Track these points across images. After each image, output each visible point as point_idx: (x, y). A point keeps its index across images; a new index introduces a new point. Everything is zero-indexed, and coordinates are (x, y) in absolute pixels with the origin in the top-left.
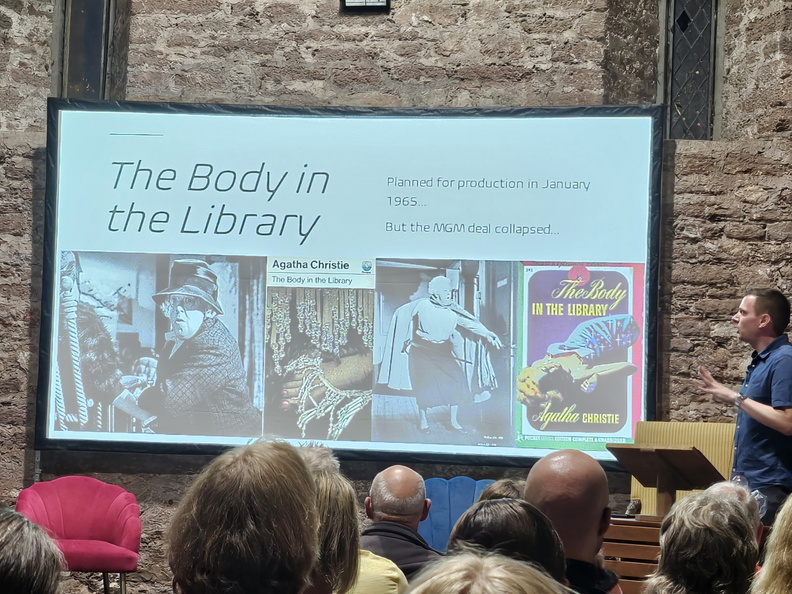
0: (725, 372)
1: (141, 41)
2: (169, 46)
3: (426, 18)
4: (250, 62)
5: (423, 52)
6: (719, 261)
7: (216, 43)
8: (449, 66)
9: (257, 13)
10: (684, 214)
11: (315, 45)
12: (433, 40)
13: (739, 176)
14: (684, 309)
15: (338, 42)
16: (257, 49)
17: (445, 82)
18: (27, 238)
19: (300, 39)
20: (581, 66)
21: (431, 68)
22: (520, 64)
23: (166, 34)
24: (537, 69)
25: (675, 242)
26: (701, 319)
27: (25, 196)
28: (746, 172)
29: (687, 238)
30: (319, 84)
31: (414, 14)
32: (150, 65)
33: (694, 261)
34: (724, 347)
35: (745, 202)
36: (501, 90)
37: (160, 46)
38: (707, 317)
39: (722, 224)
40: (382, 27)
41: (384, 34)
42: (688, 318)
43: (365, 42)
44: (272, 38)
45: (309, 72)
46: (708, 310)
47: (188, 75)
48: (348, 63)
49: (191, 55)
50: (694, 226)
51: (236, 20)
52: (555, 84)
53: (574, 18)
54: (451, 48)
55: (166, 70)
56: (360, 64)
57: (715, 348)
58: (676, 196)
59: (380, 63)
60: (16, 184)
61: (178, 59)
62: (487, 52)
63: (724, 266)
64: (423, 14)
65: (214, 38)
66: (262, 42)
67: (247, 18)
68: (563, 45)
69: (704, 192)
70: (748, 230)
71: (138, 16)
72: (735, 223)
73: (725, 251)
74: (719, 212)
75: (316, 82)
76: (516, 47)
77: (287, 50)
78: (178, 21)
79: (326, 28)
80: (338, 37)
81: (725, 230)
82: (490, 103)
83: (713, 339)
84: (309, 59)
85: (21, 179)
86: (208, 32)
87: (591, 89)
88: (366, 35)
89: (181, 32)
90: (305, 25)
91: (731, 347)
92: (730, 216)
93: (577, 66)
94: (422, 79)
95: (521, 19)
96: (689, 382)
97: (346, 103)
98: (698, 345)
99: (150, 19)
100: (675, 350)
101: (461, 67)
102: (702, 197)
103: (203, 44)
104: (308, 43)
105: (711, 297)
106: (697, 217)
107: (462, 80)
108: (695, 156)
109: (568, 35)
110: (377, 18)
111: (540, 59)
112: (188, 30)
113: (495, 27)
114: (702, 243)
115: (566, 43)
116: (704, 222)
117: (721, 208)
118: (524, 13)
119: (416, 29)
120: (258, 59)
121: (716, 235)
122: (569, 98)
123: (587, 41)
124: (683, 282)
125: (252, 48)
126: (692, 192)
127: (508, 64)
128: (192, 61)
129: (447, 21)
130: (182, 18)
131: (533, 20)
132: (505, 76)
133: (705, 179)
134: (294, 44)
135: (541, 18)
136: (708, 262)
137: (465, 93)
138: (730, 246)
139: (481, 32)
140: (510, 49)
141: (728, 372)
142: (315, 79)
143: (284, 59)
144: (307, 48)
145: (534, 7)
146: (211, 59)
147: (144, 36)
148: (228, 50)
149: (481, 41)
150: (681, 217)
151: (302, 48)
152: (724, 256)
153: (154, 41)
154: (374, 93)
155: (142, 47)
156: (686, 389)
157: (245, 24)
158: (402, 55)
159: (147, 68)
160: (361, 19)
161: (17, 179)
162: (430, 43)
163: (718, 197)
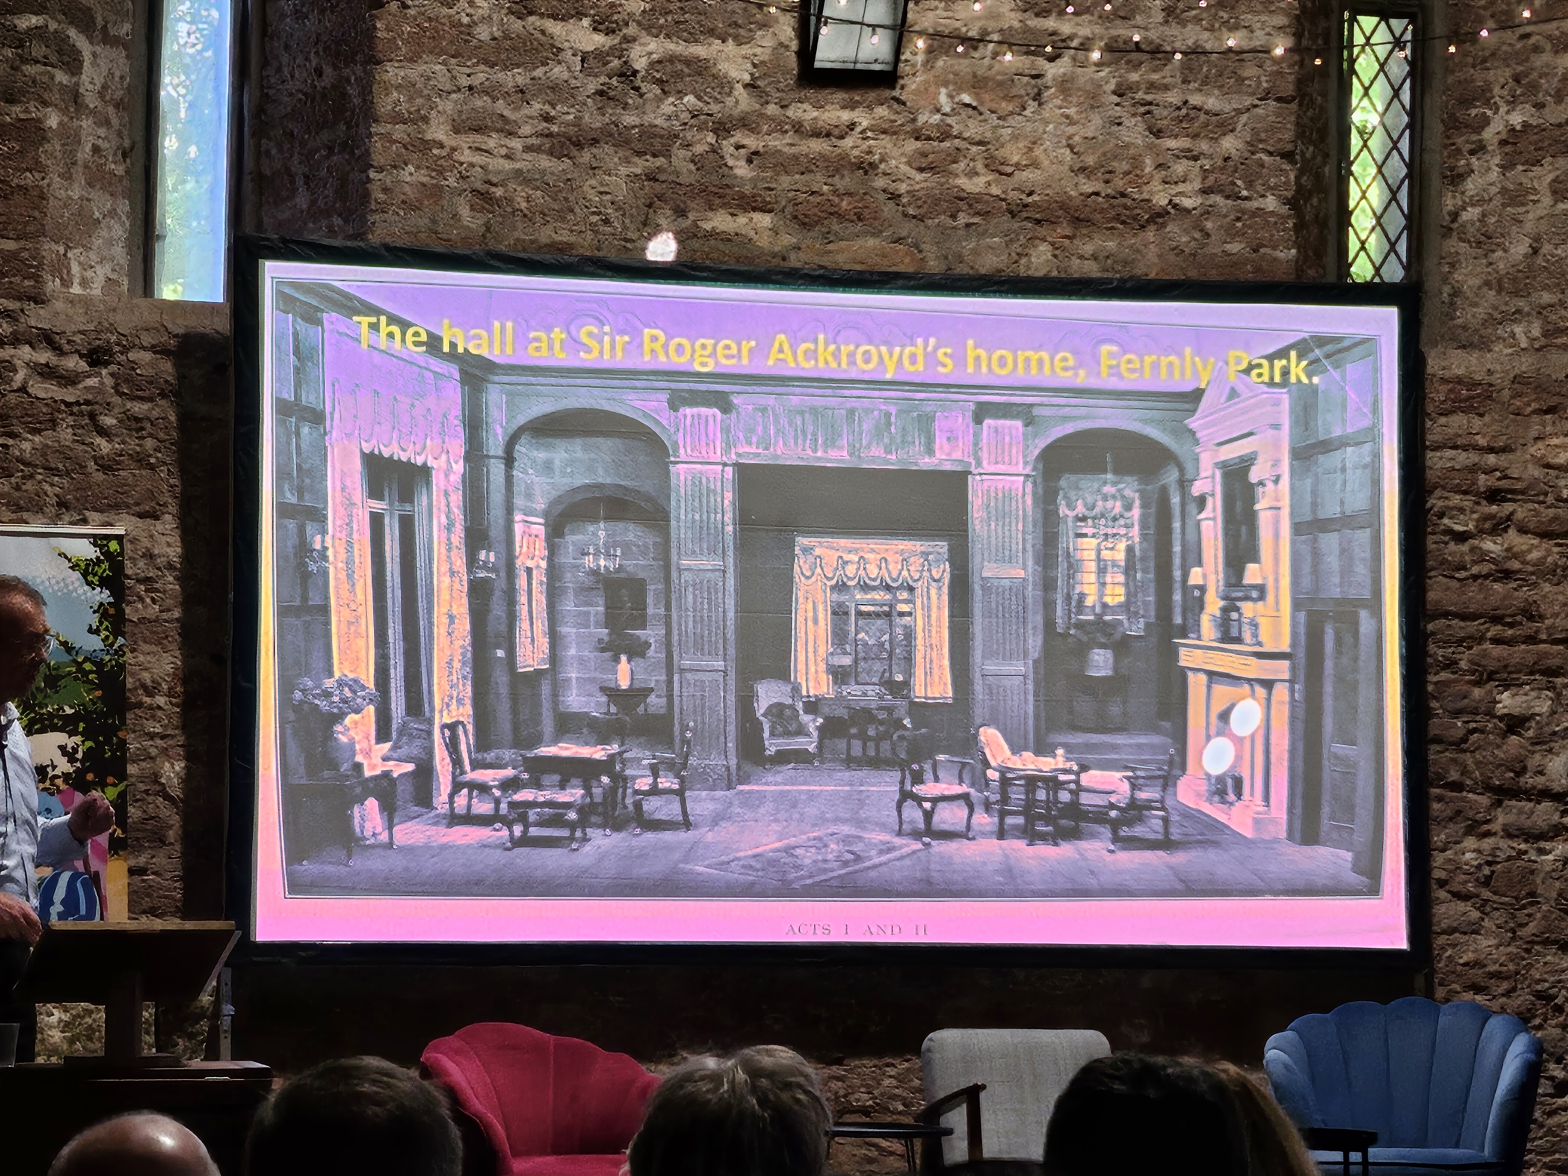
0: (1522, 780)
1: (397, 118)
2: (457, 131)
3: (966, 98)
4: (623, 170)
5: (962, 165)
6: (1506, 575)
7: (555, 129)
8: (1013, 195)
9: (635, 73)
10: (1444, 488)
11: (752, 142)
12: (980, 143)
13: (1536, 418)
14: (1450, 664)
15: (796, 139)
16: (639, 146)
17: (1006, 226)
18: (168, 523)
19: (722, 129)
20: (1254, 204)
21: (977, 198)
22: (1145, 196)
23: (447, 106)
24: (1175, 206)
25: (1430, 539)
26: (1478, 683)
27: (162, 435)
28: (1547, 412)
29: (1449, 532)
30: (764, 220)
31: (943, 91)
32: (418, 168)
33: (1463, 574)
34: (1519, 734)
35: (1548, 466)
36: (1111, 245)
37: (438, 131)
38: (1490, 679)
39: (1508, 507)
40: (882, 111)
41: (886, 126)
42: (1455, 681)
43: (848, 142)
44: (665, 125)
45: (742, 196)
46: (1492, 665)
47: (499, 192)
48: (819, 181)
49: (503, 151)
50: (1462, 510)
51: (592, 86)
52: (1208, 235)
53: (1239, 112)
54: (1015, 159)
55: (452, 181)
56: (843, 183)
57: (1505, 735)
58: (1430, 454)
59: (880, 183)
60: (139, 408)
61: (478, 159)
62: (1083, 169)
63: (1514, 585)
64: (960, 89)
65: (547, 118)
66: (648, 133)
67: (614, 81)
68: (1220, 163)
69: (1476, 448)
70: (1556, 518)
71: (388, 66)
72: (1530, 506)
73: (1516, 556)
74: (1504, 484)
75: (757, 216)
76: (1136, 162)
77: (699, 149)
78: (476, 81)
79: (772, 109)
80: (798, 128)
81: (1515, 518)
82: (1092, 270)
83: (1501, 718)
84: (742, 170)
85: (150, 399)
86: (537, 106)
87: (1274, 248)
88: (852, 126)
89: (479, 103)
90: (730, 101)
91: (1531, 733)
92: (1523, 492)
93: (1248, 204)
94: (963, 219)
95: (1142, 109)
96: (1464, 799)
97: (817, 260)
98: (1474, 731)
99: (414, 72)
100: (1438, 740)
101: (1036, 198)
102: (1473, 457)
103: (526, 130)
104: (738, 137)
105: (1496, 641)
106: (1465, 493)
107: (1038, 222)
108: (1459, 380)
109: (1230, 144)
110: (872, 95)
111: (1181, 188)
112: (494, 99)
113: (1095, 124)
114: (1476, 542)
115: (1226, 159)
116: (1478, 503)
117: (1506, 477)
118: (1149, 98)
119: (949, 120)
120: (639, 166)
121: (1498, 527)
122: (1234, 265)
123: (1263, 156)
124: (1446, 615)
125: (627, 142)
126: (1455, 447)
127: (1123, 195)
128: (508, 165)
129: (1006, 107)
130: (481, 75)
131: (1165, 113)
132: (1117, 218)
133: (1477, 423)
134: (711, 138)
135: (1179, 108)
136: (1486, 577)
137: (1044, 247)
138: (1524, 548)
139: (1071, 130)
140: (1125, 166)
141: (1529, 780)
142: (754, 209)
143: (692, 167)
144: (738, 147)
145: (1166, 88)
146: (545, 162)
147: (403, 108)
148: (579, 145)
149: (1071, 147)
150: (1438, 492)
151: (727, 146)
152: (1515, 565)
153: (425, 119)
154: (871, 242)
155: (399, 132)
156: (1459, 812)
157: (612, 93)
158: (921, 170)
159: (411, 175)
160: (840, 96)
161: (142, 399)
162: (974, 149)
163: (1503, 457)
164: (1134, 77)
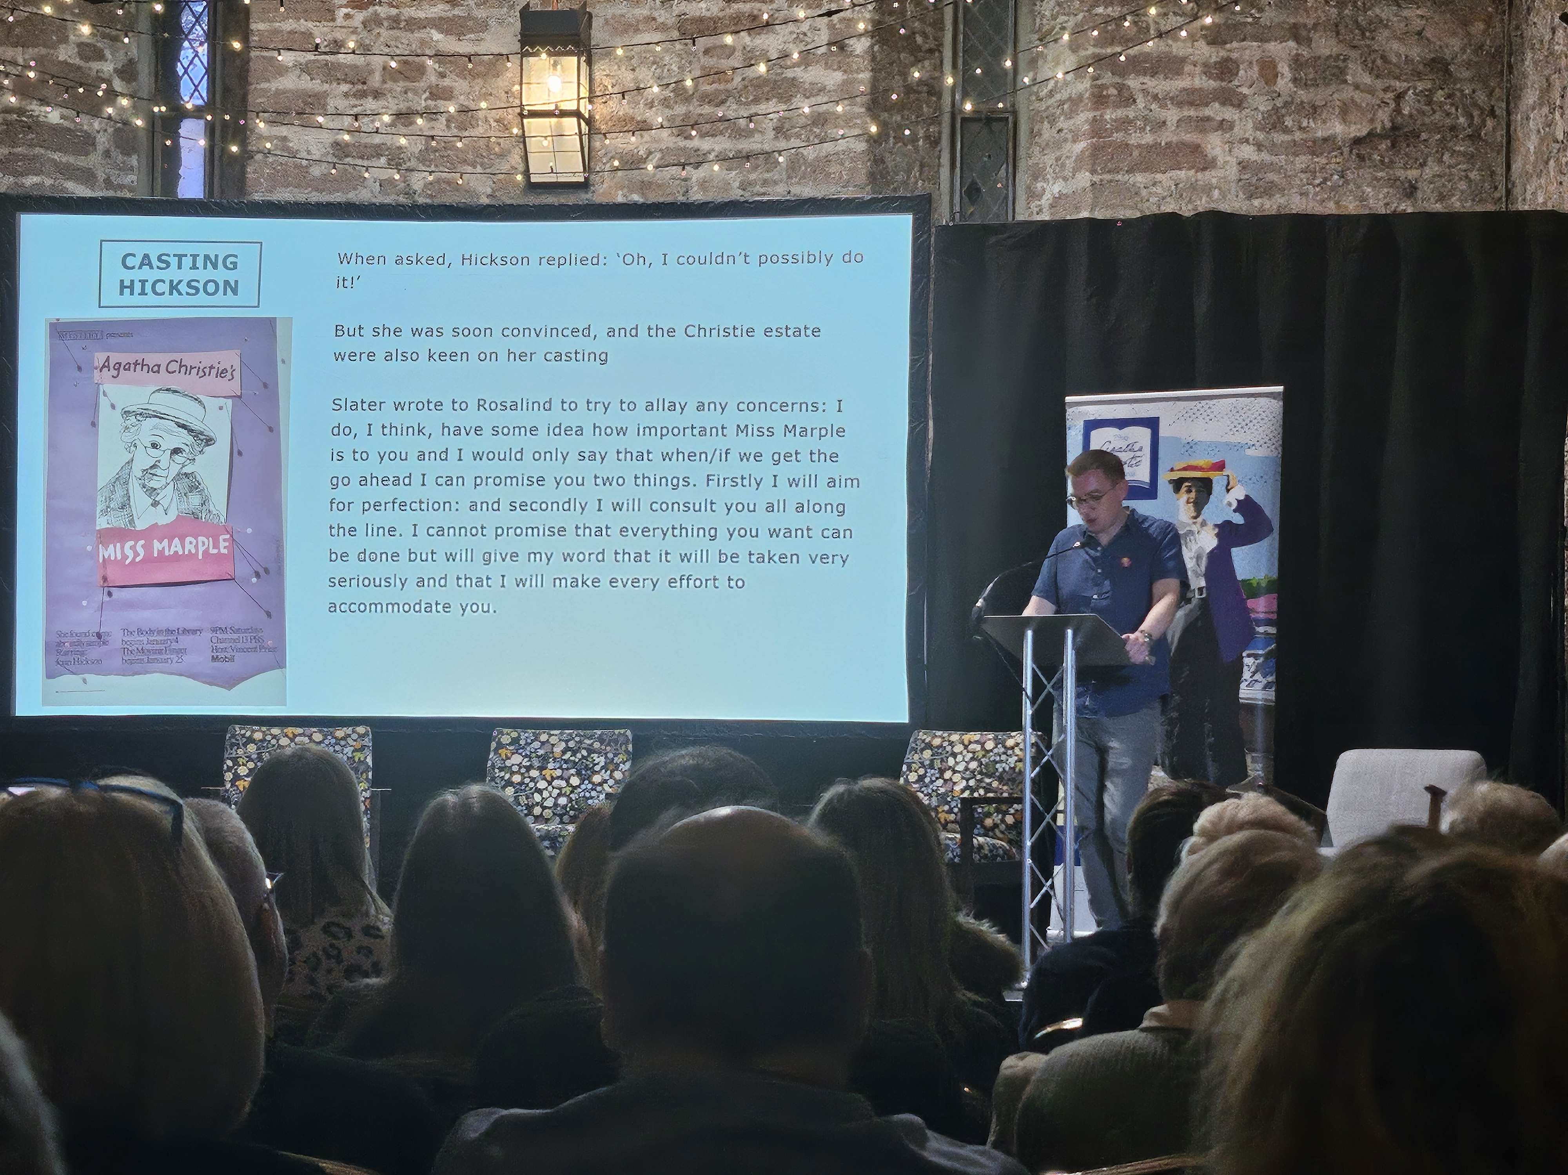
164: (753, 176)
